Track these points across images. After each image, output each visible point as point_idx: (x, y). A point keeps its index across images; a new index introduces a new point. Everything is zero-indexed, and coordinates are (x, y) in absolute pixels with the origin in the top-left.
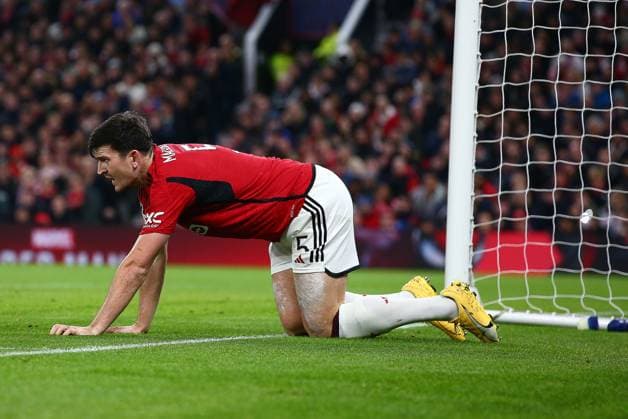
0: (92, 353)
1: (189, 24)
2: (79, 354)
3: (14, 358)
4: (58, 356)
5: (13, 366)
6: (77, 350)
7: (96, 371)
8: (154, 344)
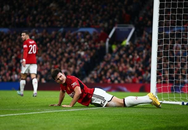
0: (73, 111)
1: (94, 38)
2: (69, 111)
3: (55, 112)
4: (65, 111)
5: (55, 114)
6: (69, 110)
7: (74, 115)
8: (86, 109)
